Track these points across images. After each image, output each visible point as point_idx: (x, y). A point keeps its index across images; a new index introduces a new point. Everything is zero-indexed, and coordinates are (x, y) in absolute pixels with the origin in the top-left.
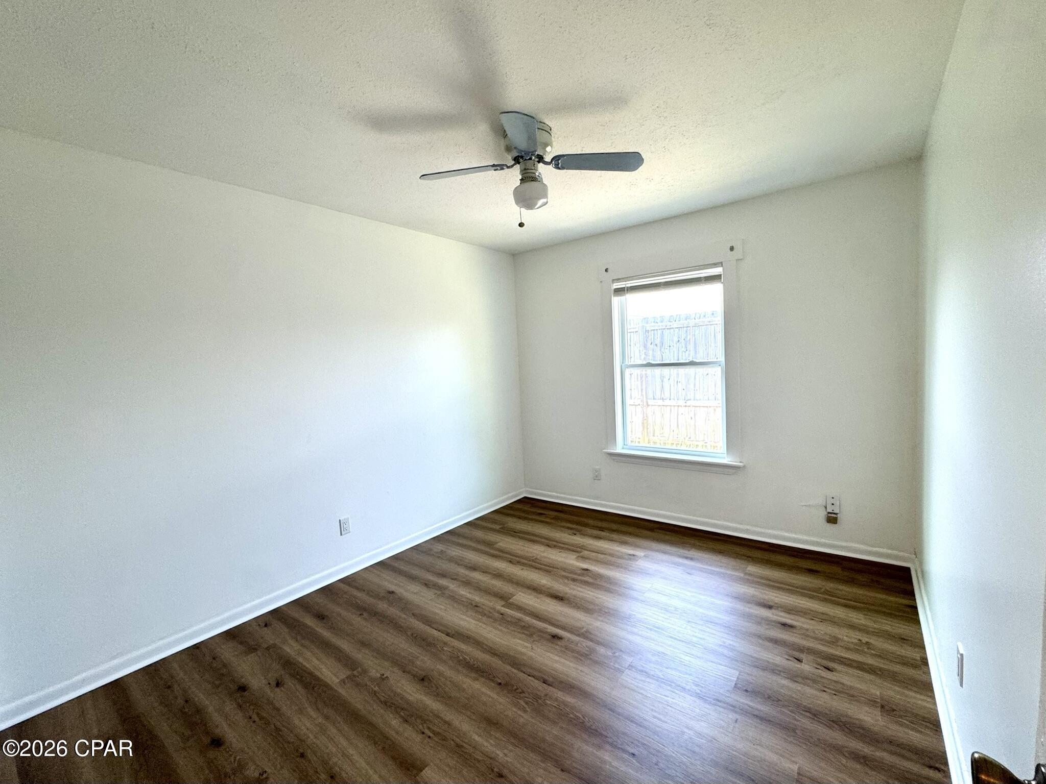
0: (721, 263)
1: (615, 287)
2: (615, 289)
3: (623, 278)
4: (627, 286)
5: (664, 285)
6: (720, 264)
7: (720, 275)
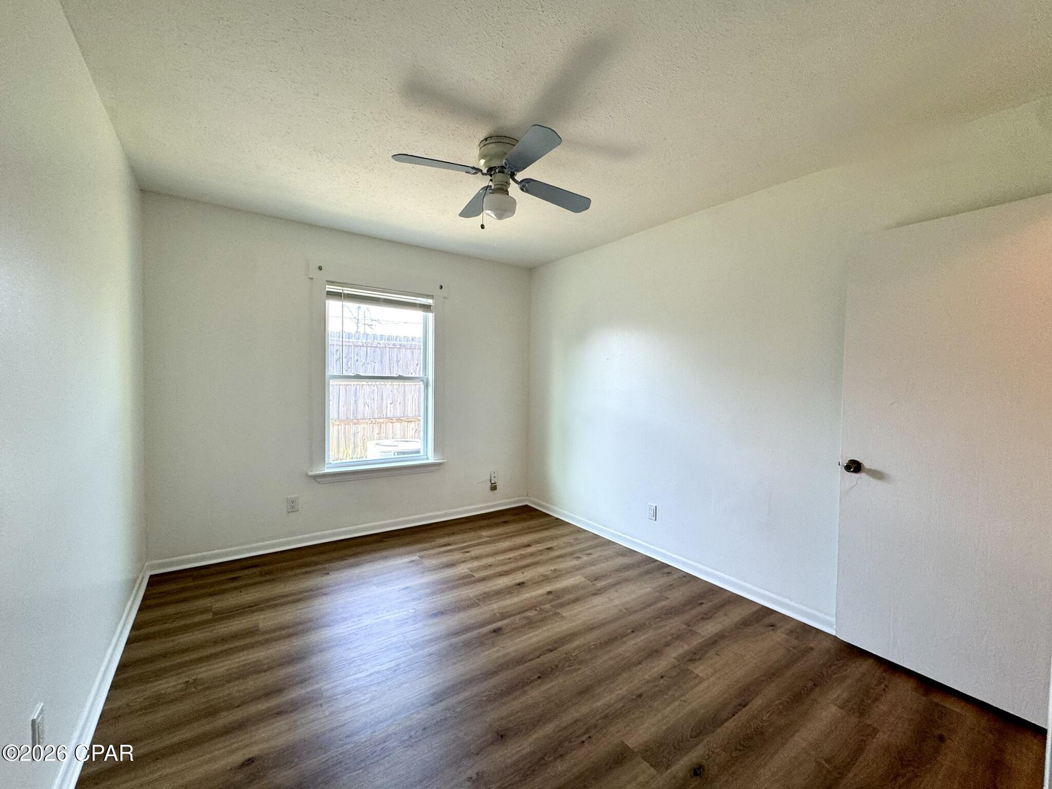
0: (433, 296)
1: (327, 289)
2: (328, 291)
3: (339, 283)
4: (344, 292)
5: (384, 302)
6: (431, 297)
7: (430, 306)
